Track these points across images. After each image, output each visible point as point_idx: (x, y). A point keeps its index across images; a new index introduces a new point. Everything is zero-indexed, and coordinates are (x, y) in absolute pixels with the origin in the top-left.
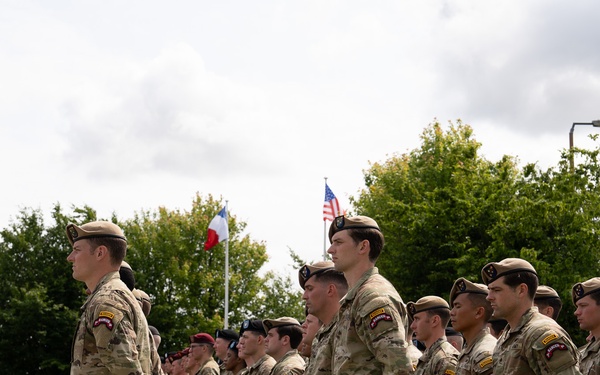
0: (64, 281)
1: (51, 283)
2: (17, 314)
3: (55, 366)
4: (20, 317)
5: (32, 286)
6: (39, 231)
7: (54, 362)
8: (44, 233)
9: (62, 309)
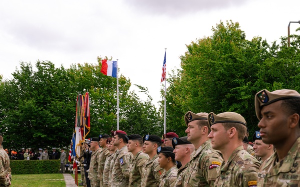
0: (42, 97)
1: (37, 98)
2: (22, 112)
3: (40, 136)
4: (23, 114)
5: (28, 99)
6: (30, 73)
7: (39, 134)
8: (33, 75)
9: (42, 110)
